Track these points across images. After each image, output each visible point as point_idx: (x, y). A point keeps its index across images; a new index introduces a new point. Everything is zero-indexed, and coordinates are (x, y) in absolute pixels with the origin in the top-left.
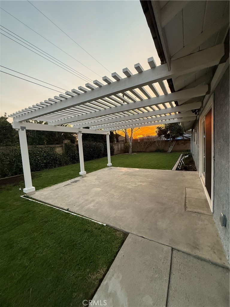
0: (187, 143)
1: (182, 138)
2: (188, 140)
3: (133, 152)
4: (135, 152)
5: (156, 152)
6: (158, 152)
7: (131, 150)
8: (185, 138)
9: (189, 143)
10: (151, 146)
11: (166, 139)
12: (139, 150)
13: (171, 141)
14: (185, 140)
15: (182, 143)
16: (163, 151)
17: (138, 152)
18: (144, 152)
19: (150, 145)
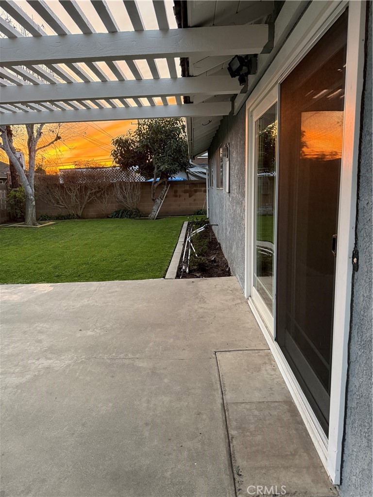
0: (196, 191)
1: (186, 178)
2: (200, 185)
3: (41, 218)
4: (50, 218)
5: (117, 217)
6: (121, 217)
7: (31, 212)
8: (192, 178)
9: (201, 191)
10: (101, 198)
11: (143, 179)
12: (64, 213)
13: (156, 185)
14: (193, 184)
15: (185, 192)
16: (138, 215)
17: (60, 218)
18: (79, 217)
19: (98, 195)
